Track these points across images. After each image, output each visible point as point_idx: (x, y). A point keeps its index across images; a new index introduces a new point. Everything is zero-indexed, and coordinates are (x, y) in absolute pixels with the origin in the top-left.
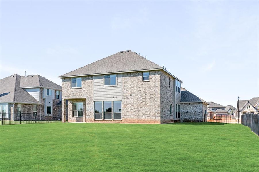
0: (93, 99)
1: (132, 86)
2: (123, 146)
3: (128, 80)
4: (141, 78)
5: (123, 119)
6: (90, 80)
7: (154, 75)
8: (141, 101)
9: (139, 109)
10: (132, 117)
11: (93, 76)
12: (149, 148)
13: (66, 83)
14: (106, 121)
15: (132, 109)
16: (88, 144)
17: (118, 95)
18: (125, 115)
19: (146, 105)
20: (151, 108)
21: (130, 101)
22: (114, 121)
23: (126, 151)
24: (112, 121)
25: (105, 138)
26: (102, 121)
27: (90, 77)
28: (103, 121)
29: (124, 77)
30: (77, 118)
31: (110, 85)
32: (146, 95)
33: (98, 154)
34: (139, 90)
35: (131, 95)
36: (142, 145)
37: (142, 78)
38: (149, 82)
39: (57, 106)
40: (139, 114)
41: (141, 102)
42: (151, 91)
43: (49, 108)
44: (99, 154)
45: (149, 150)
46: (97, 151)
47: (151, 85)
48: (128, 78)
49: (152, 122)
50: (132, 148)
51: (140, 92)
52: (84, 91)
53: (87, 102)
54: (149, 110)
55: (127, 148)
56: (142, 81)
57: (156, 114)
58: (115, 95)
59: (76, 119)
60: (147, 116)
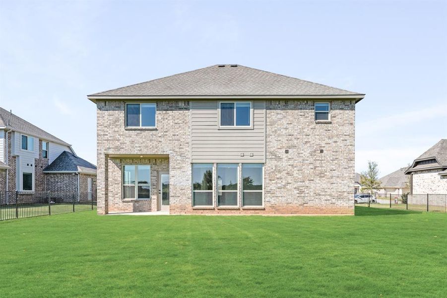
0: (190, 156)
1: (290, 131)
2: (242, 263)
3: (279, 116)
4: (311, 114)
5: (269, 205)
6: (181, 112)
7: (342, 109)
8: (312, 166)
9: (307, 183)
10: (289, 201)
11: (188, 100)
12: (292, 268)
13: (110, 115)
14: (224, 209)
15: (290, 183)
16: (176, 259)
17: (257, 150)
18: (273, 195)
19: (322, 175)
20: (333, 180)
21: (284, 164)
22: (243, 210)
23: (248, 274)
24: (239, 209)
25: (208, 249)
26: (214, 209)
27: (181, 104)
28: (216, 210)
29: (271, 109)
30: (136, 201)
31: (235, 126)
32: (322, 151)
33: (195, 277)
34: (306, 140)
35: (287, 152)
36: (278, 261)
37: (313, 114)
38: (330, 125)
39: (44, 173)
40: (307, 195)
41: (310, 167)
42: (334, 145)
43: (27, 178)
44: (197, 278)
45: (292, 271)
46: (193, 272)
47: (335, 132)
48: (279, 111)
49: (336, 212)
50: (260, 267)
51: (308, 145)
52: (164, 136)
53: (171, 164)
54: (329, 185)
55: (249, 267)
56: (313, 120)
57: (345, 194)
58: (249, 150)
59: (132, 204)
60: (324, 198)
